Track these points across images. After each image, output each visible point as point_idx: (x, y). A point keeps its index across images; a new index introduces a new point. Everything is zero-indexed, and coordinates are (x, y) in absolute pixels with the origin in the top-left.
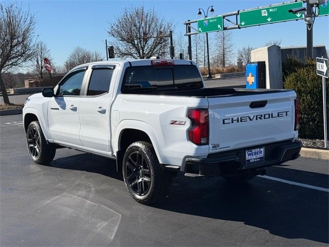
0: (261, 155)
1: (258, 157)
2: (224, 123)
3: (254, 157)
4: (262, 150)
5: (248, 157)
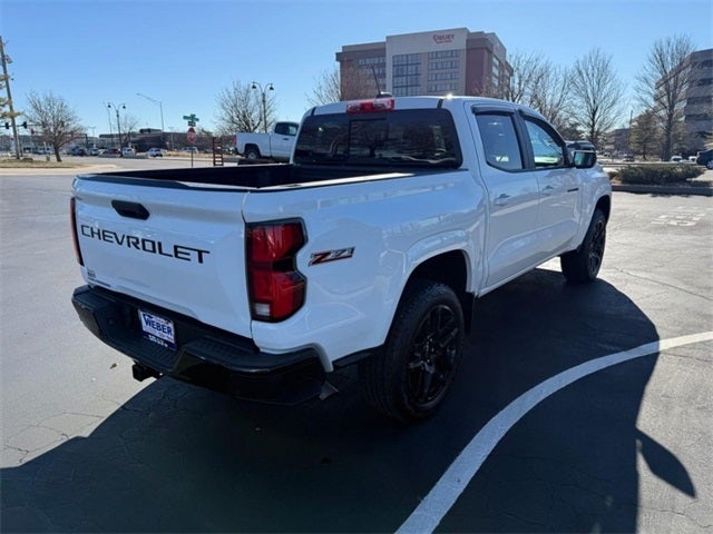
0: (170, 335)
2: (83, 232)
3: (158, 334)
5: (144, 325)
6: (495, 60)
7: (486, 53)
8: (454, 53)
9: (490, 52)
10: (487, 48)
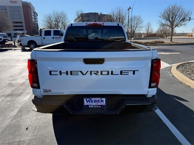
0: (102, 103)
1: (99, 104)
2: (50, 74)
3: (94, 104)
4: (104, 99)
5: (86, 103)
6: (32, 11)
7: (29, 8)
8: (18, 7)
9: (30, 8)
10: (29, 7)
